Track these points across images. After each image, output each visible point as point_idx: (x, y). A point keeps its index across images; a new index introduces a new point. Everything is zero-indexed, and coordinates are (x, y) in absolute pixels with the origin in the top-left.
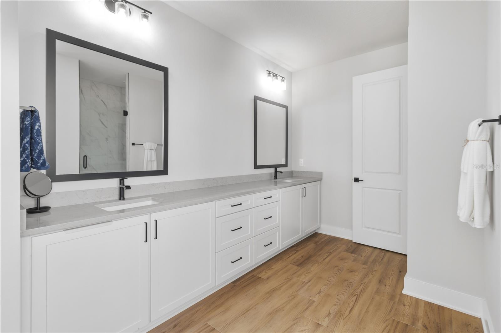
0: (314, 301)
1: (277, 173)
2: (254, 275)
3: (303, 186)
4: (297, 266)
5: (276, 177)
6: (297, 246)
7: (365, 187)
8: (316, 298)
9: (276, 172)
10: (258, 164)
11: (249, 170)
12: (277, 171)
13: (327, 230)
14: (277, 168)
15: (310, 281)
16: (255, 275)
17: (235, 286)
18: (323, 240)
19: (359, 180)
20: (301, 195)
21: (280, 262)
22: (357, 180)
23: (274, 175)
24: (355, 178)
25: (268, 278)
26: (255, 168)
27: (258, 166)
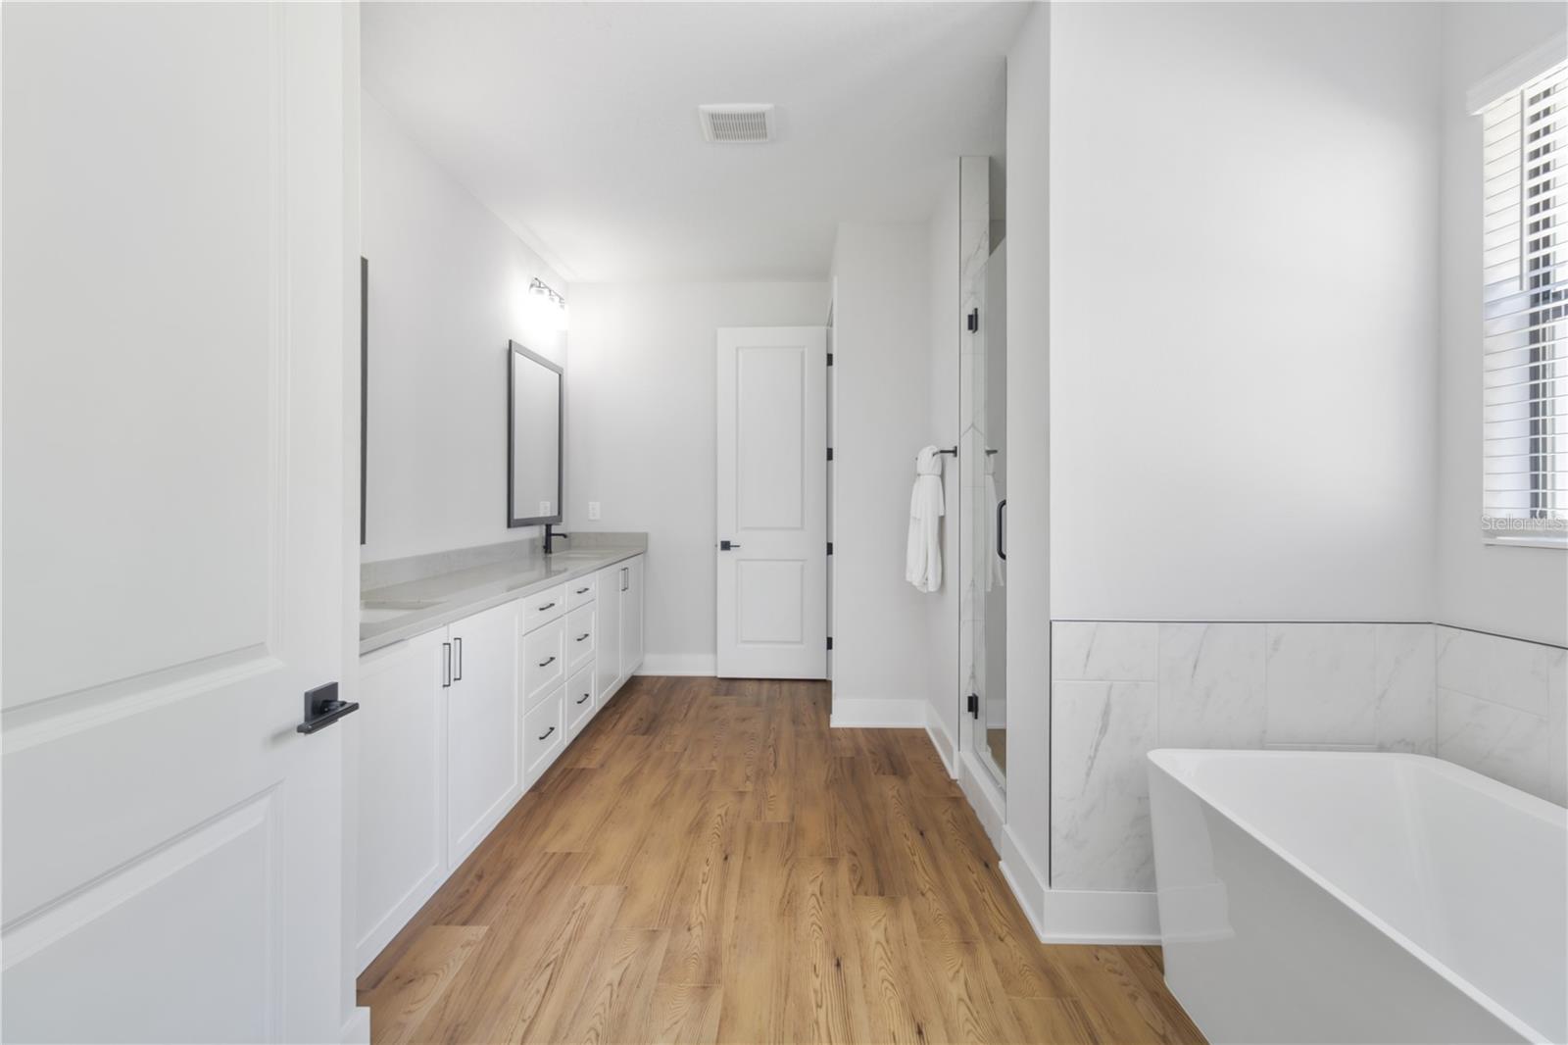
0: (714, 771)
1: (553, 537)
2: (565, 769)
3: (624, 564)
4: (644, 734)
5: (547, 548)
6: (614, 705)
7: (744, 560)
8: (714, 766)
9: (549, 534)
10: (517, 515)
11: (497, 533)
12: (553, 532)
13: (657, 666)
14: (550, 525)
15: (685, 750)
16: (570, 767)
17: (541, 794)
18: (658, 686)
19: (731, 544)
20: (621, 587)
21: (603, 737)
22: (726, 546)
23: (542, 543)
24: (722, 542)
25: (602, 766)
26: (509, 526)
27: (517, 520)
